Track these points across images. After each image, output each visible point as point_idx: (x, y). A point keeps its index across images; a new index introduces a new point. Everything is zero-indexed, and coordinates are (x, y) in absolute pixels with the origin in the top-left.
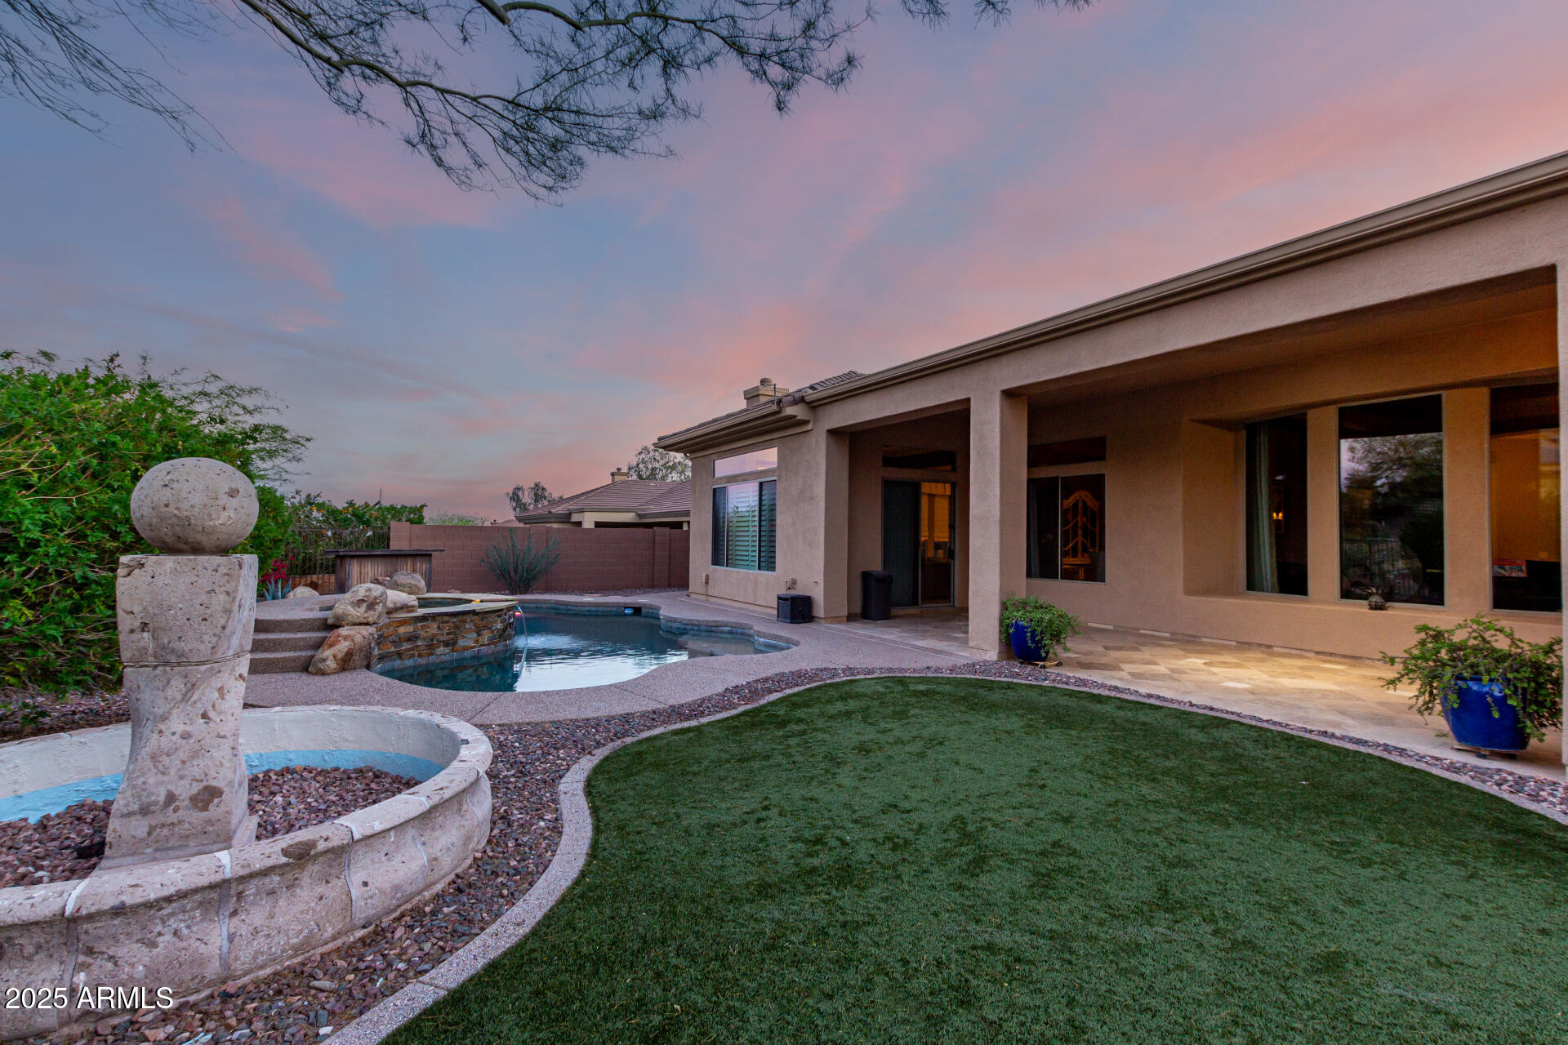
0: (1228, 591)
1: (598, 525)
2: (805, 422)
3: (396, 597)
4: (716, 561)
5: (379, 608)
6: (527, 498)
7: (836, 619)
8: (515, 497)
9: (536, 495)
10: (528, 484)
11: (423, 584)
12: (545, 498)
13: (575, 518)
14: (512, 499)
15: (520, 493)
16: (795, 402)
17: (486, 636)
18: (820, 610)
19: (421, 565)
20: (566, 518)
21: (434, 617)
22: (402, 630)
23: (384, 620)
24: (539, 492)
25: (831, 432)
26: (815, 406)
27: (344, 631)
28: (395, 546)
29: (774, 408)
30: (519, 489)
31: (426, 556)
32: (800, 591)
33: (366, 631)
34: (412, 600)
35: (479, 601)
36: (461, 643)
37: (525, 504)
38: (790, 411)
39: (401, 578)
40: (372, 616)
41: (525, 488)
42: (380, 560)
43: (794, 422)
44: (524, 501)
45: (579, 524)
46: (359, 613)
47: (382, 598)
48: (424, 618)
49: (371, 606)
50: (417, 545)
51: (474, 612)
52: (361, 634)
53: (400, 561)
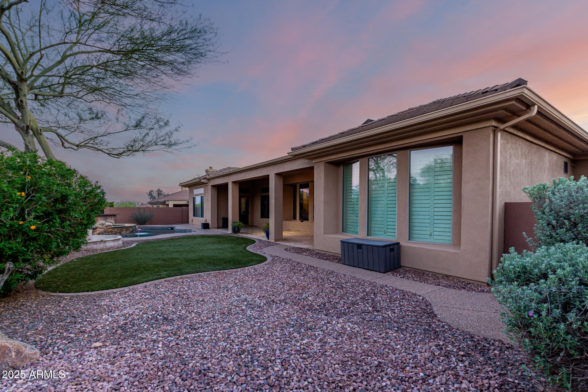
0: (290, 220)
1: (175, 206)
2: (207, 183)
3: (107, 224)
4: (194, 216)
5: (104, 225)
6: (155, 194)
7: (214, 228)
8: (150, 194)
9: (158, 193)
10: (155, 189)
11: (114, 222)
12: (162, 194)
13: (167, 203)
14: (149, 195)
15: (152, 193)
16: (204, 179)
17: (128, 232)
18: (210, 227)
19: (114, 218)
20: (164, 203)
21: (116, 227)
22: (109, 230)
23: (105, 228)
24: (159, 193)
25: (212, 186)
26: (209, 180)
27: (98, 229)
28: (105, 213)
29: (199, 180)
30: (152, 191)
31: (115, 216)
32: (207, 222)
33: (102, 229)
34: (111, 224)
35: (127, 225)
36: (122, 233)
37: (154, 197)
38: (202, 181)
39: (107, 220)
40: (103, 227)
41: (154, 191)
42: (102, 217)
43: (204, 183)
44: (154, 195)
45: (168, 205)
46: (101, 226)
47: (105, 224)
48: (114, 228)
49: (103, 225)
50: (112, 213)
51: (125, 227)
52: (101, 230)
53: (107, 217)
